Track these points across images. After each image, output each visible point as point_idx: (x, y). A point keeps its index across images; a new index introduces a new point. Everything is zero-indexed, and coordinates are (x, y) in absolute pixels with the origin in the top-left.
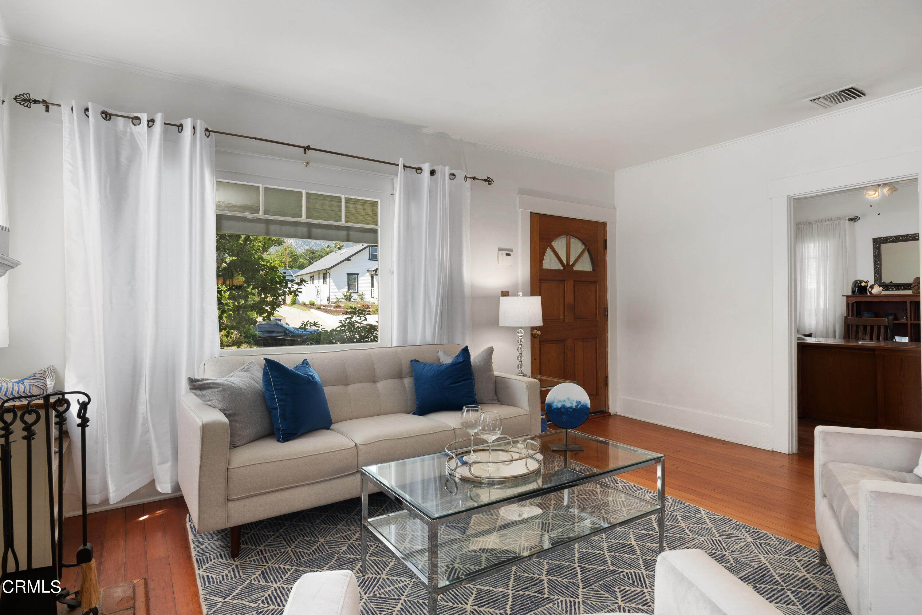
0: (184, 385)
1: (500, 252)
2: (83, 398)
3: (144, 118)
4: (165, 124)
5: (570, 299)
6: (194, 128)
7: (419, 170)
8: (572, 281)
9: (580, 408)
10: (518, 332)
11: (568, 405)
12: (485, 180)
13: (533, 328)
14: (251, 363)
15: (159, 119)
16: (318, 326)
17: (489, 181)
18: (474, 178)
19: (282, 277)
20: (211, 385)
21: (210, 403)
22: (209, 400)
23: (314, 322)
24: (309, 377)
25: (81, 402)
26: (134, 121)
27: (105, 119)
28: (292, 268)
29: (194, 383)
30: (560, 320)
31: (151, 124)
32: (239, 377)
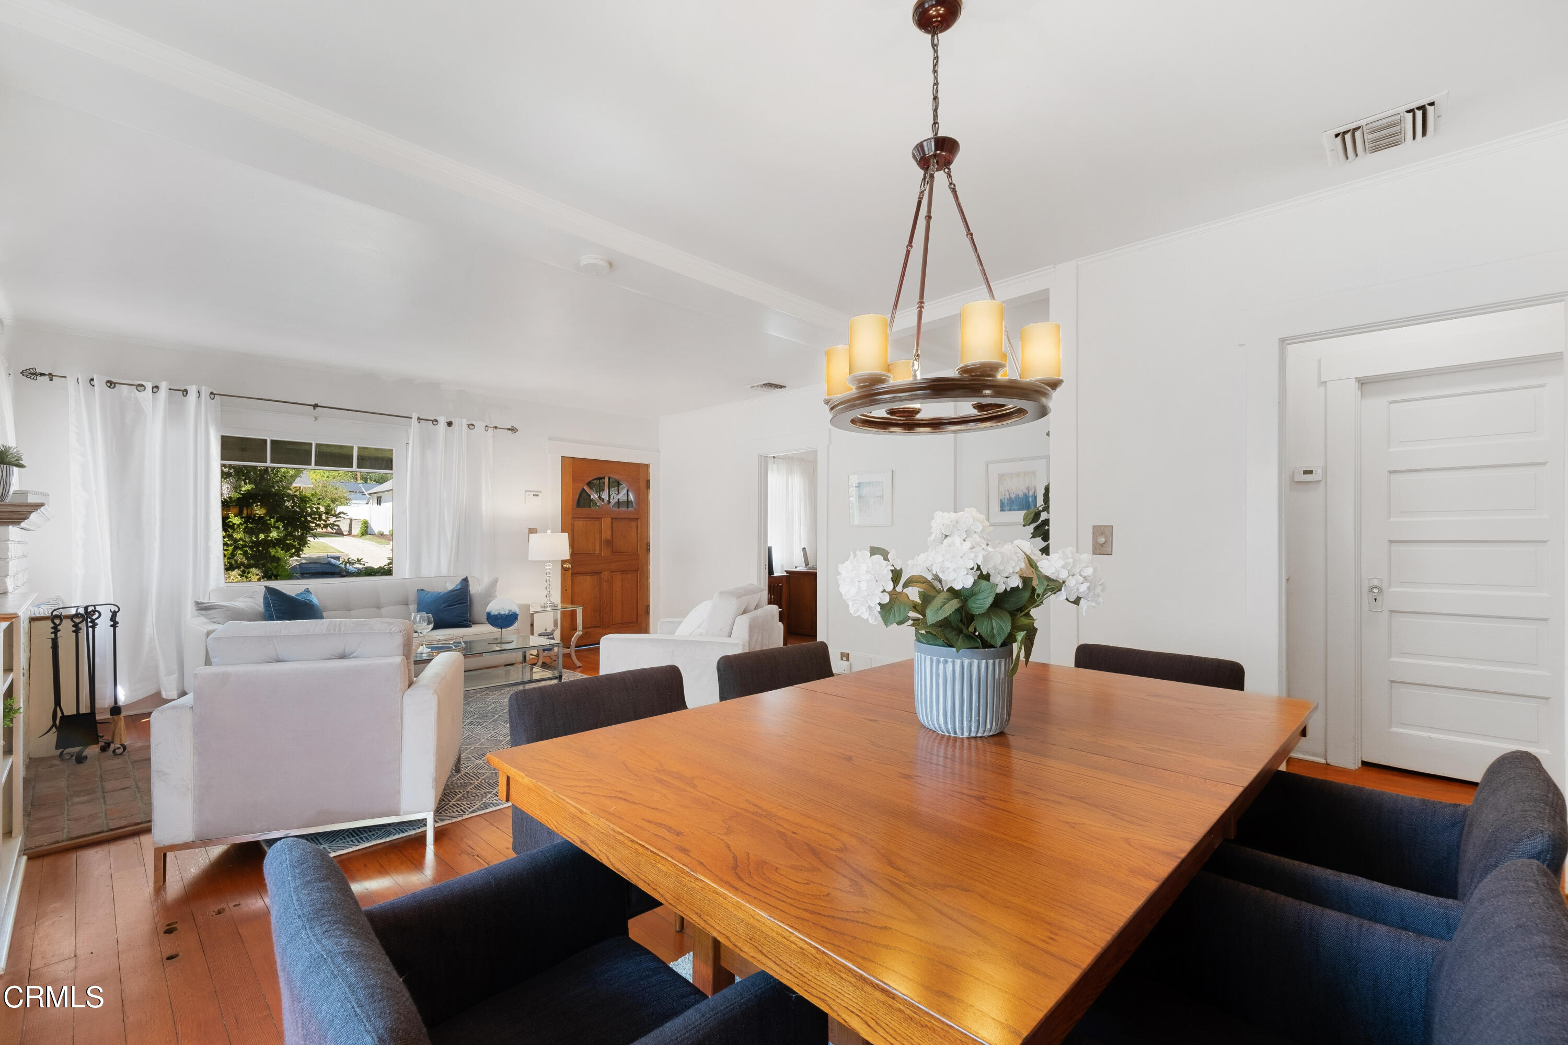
0: (190, 608)
1: (527, 493)
2: (114, 608)
3: (149, 386)
4: (170, 389)
5: (607, 534)
6: (199, 392)
7: (435, 421)
8: (610, 519)
9: (511, 614)
10: (547, 566)
11: (502, 613)
12: (509, 429)
13: (563, 562)
14: (254, 592)
15: (164, 386)
16: (363, 563)
17: (513, 430)
18: (496, 427)
19: (316, 508)
20: (216, 607)
21: (214, 620)
22: (214, 618)
23: (358, 559)
24: (307, 601)
25: (112, 610)
26: (138, 388)
27: (109, 387)
28: (366, 482)
29: (200, 605)
30: (596, 554)
31: (155, 390)
32: (243, 602)
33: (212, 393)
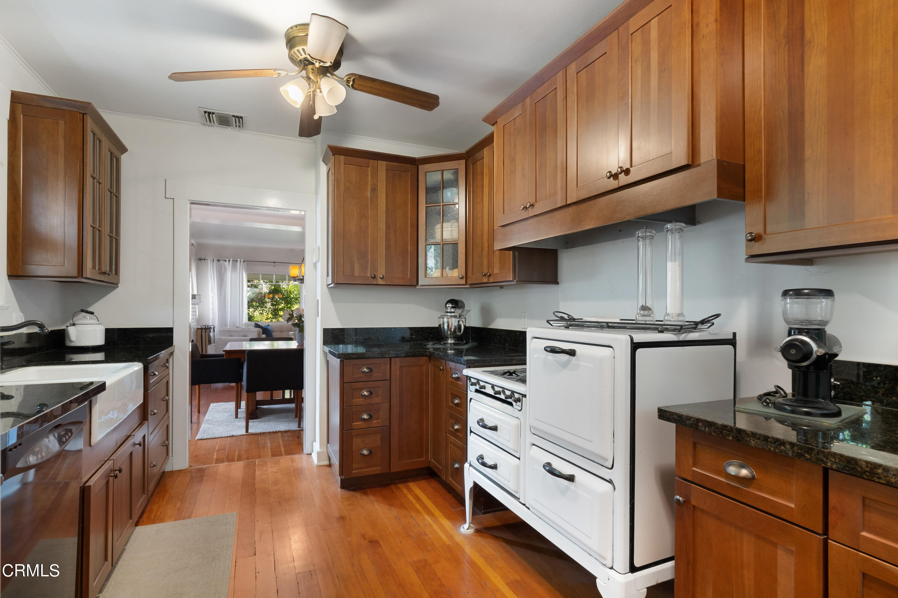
4: (233, 261)
6: (240, 261)
25: (213, 327)
26: (225, 261)
27: (218, 262)
31: (229, 261)
33: (244, 261)
